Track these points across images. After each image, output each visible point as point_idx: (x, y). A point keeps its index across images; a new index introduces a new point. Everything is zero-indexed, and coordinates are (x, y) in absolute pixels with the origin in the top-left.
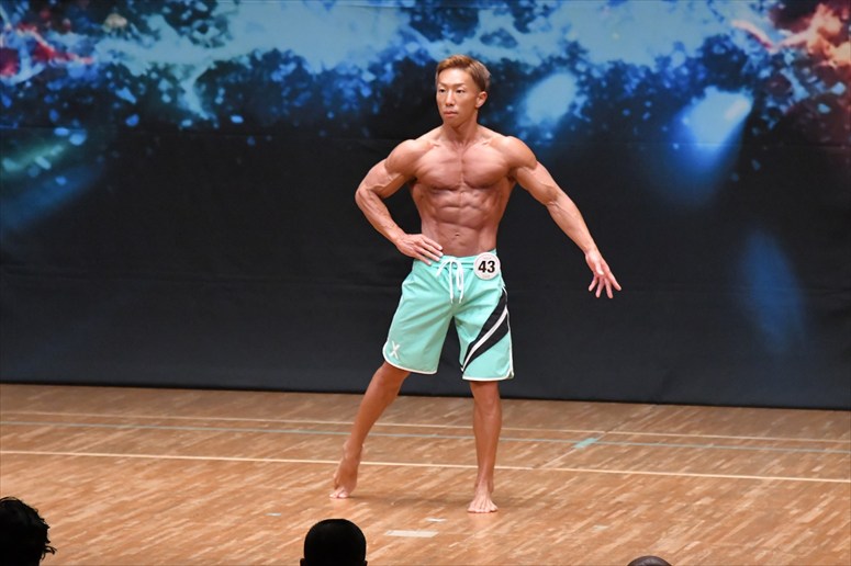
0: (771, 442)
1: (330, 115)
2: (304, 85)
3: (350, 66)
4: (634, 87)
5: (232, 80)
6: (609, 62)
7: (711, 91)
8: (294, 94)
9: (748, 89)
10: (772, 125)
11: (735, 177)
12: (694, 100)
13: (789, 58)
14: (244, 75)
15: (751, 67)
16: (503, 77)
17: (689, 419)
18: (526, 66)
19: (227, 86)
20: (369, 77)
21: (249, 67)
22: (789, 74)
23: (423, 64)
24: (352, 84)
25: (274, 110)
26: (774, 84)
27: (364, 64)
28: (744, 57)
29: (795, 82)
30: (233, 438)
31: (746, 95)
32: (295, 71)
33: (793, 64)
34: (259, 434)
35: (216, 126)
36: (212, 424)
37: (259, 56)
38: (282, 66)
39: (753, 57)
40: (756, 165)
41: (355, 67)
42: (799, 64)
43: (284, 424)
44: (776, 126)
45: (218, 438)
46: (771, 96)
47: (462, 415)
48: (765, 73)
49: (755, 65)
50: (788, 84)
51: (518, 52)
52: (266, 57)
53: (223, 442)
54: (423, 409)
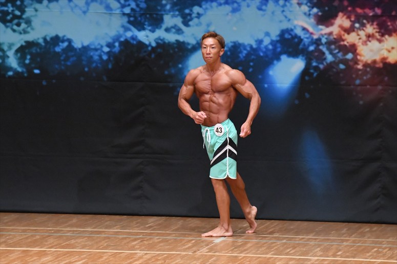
0: (316, 239)
1: (86, 69)
2: (73, 54)
3: (96, 44)
4: (244, 55)
5: (34, 51)
6: (231, 42)
7: (284, 58)
8: (67, 59)
9: (303, 56)
10: (315, 74)
11: (297, 102)
12: (275, 62)
13: (324, 40)
14: (40, 49)
15: (304, 45)
16: (176, 50)
17: (273, 227)
18: (188, 44)
19: (31, 54)
20: (106, 49)
21: (43, 44)
22: (324, 49)
23: (135, 42)
24: (98, 53)
25: (57, 66)
26: (316, 54)
27: (104, 43)
28: (301, 40)
29: (327, 53)
30: (35, 238)
31: (302, 59)
32: (67, 46)
33: (326, 43)
34: (49, 236)
35: (26, 75)
36: (24, 231)
37: (48, 39)
38: (60, 44)
39: (305, 40)
40: (307, 95)
41: (99, 44)
42: (329, 43)
43: (62, 230)
44: (317, 75)
45: (27, 238)
46: (314, 60)
47: (156, 226)
48: (312, 48)
49: (306, 44)
50: (324, 54)
51: (184, 37)
52: (52, 39)
53: (29, 240)
54: (134, 222)
